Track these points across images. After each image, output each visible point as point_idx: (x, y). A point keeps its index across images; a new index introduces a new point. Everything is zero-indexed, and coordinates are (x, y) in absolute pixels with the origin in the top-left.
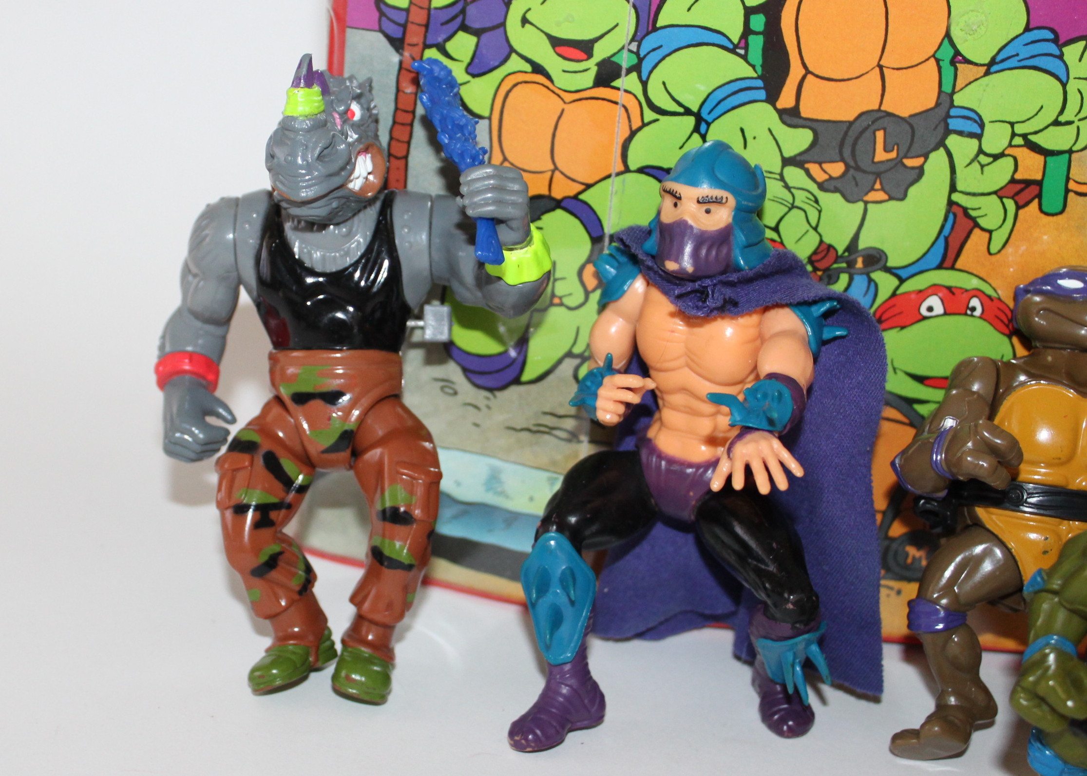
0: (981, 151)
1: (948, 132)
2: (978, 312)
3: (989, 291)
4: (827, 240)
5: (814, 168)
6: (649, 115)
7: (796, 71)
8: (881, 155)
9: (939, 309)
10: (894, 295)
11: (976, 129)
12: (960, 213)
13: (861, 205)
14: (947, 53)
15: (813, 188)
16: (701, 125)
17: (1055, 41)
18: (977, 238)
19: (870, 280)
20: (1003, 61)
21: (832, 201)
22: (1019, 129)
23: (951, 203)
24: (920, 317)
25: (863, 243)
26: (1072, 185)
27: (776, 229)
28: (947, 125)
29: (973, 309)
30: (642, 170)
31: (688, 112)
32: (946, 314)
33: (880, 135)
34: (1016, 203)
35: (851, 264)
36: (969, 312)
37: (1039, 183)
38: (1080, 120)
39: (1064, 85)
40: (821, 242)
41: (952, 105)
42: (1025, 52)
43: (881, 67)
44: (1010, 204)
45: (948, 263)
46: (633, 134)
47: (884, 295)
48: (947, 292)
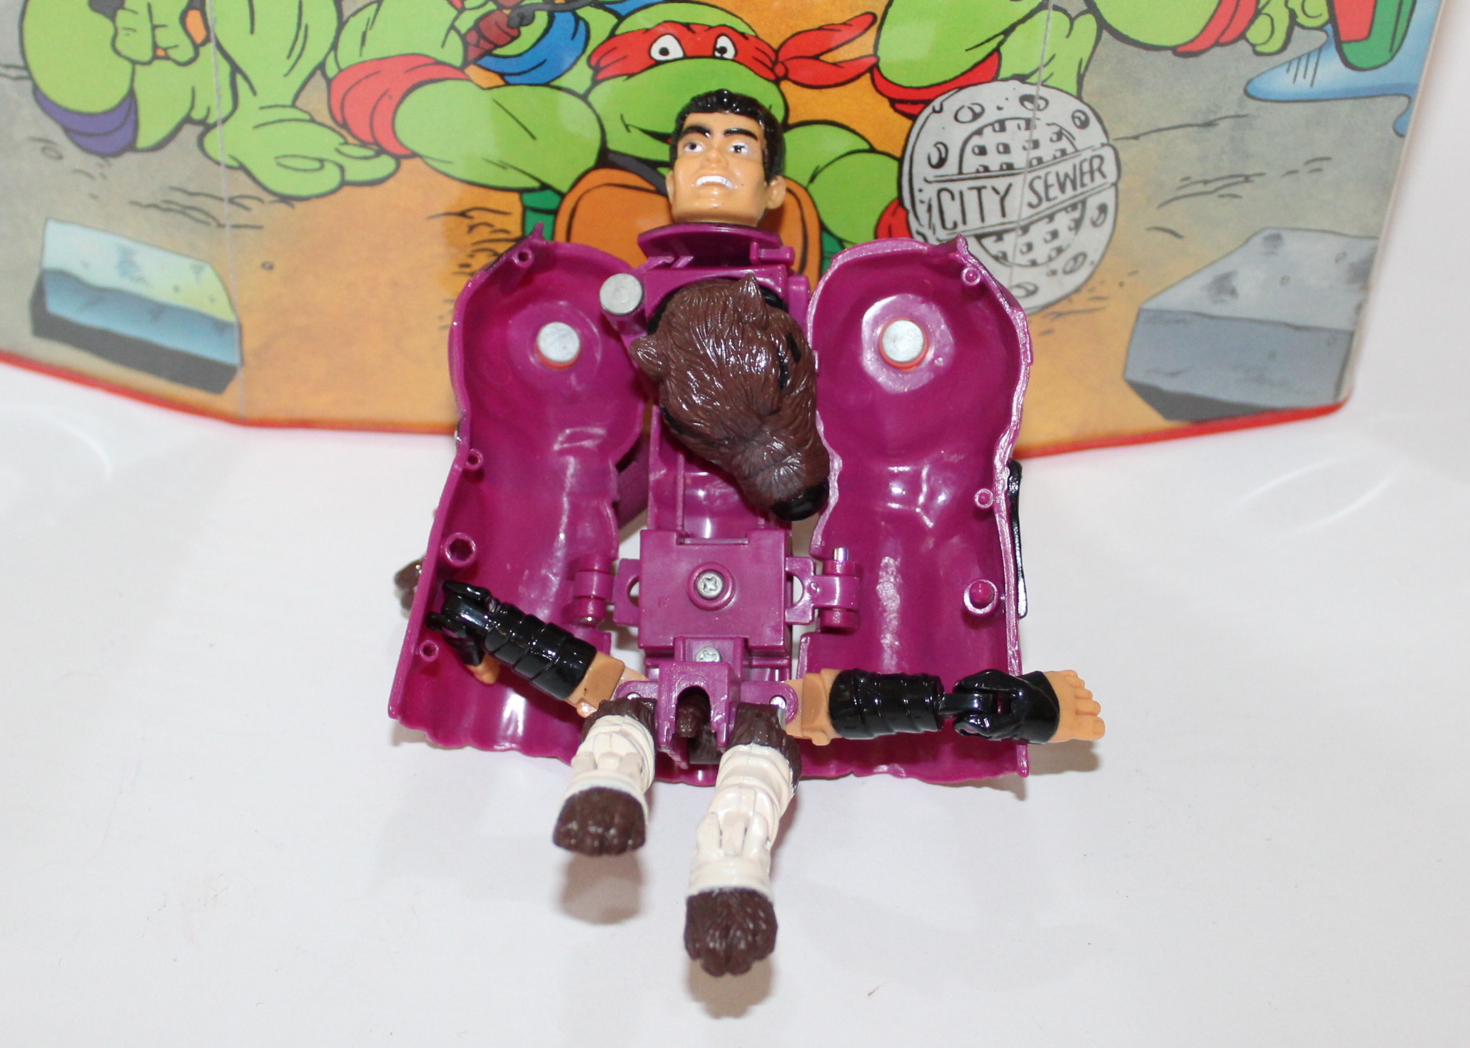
2: (730, 54)
3: (742, 28)
9: (676, 51)
10: (612, 35)
19: (578, 19)
24: (652, 62)
29: (723, 50)
36: (717, 54)
47: (598, 35)
48: (685, 30)
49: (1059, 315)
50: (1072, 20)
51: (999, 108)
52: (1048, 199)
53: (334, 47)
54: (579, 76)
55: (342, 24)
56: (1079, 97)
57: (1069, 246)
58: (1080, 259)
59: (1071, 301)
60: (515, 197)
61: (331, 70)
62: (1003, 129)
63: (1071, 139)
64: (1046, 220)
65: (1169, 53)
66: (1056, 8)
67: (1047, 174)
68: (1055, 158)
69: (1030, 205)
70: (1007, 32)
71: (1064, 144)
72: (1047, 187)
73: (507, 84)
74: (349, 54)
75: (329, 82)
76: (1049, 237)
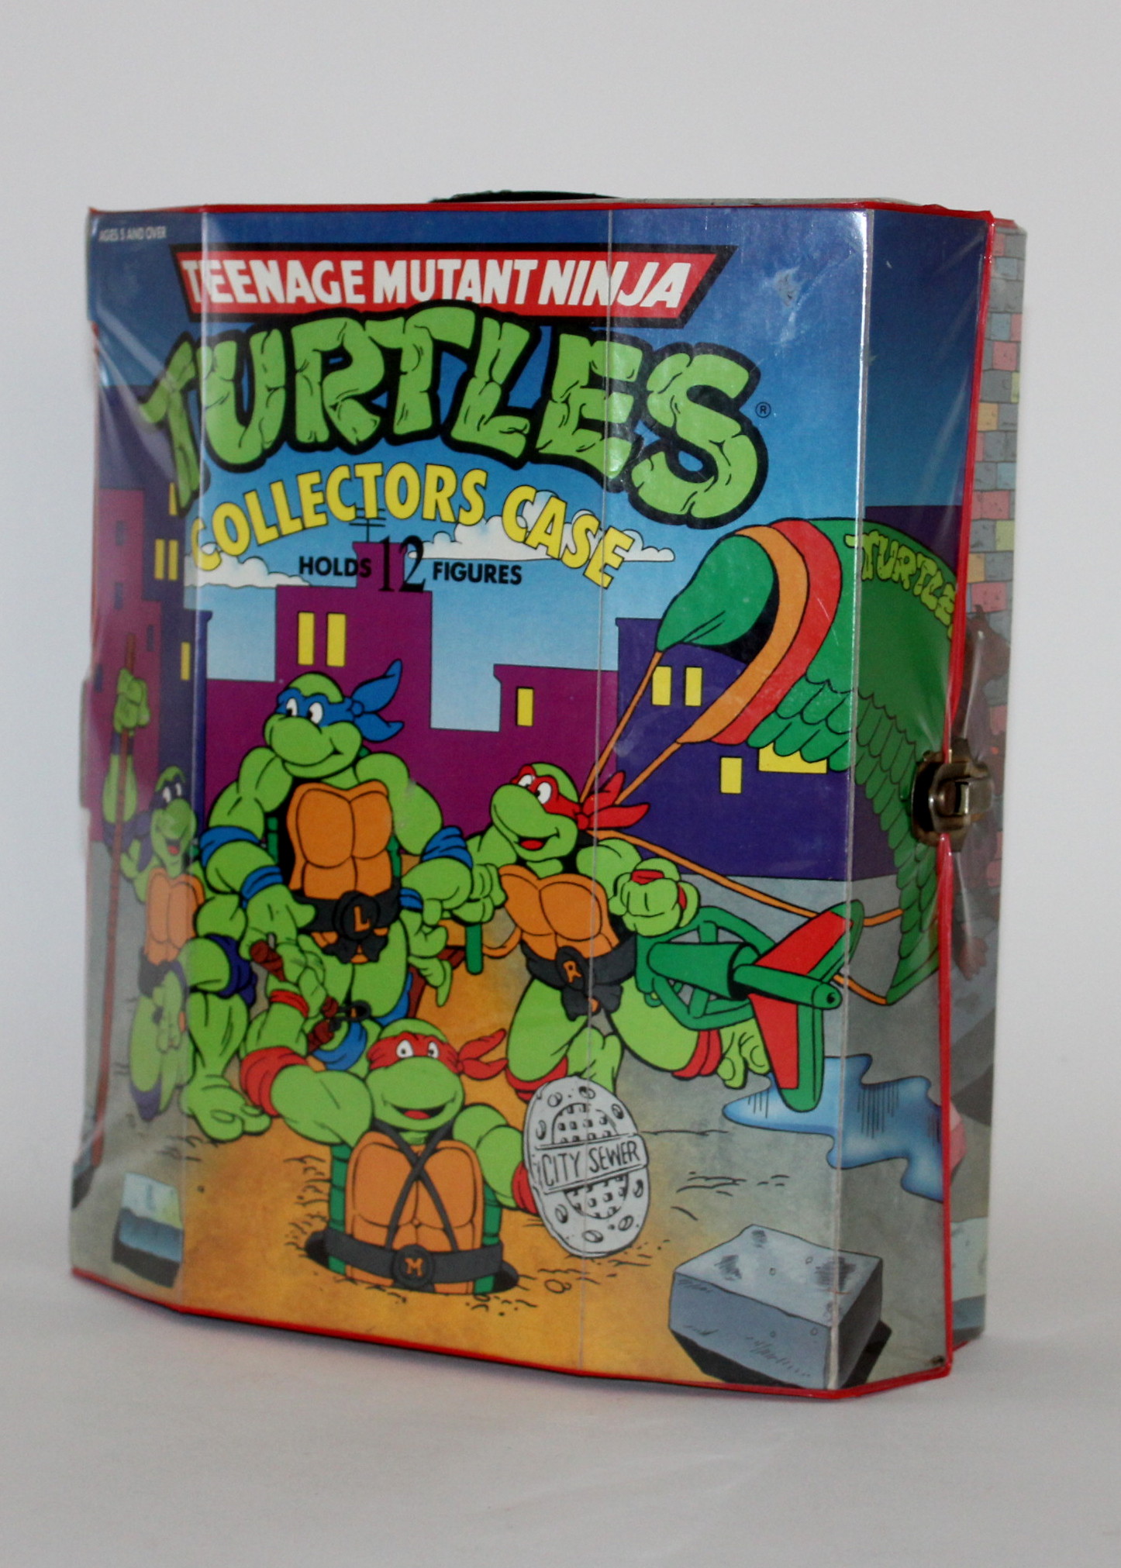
0: (423, 923)
1: (401, 908)
2: (436, 1055)
3: (441, 1037)
4: (332, 994)
5: (317, 935)
6: (209, 894)
7: (300, 862)
8: (360, 927)
9: (409, 1052)
10: (379, 1040)
11: (416, 905)
12: (415, 972)
13: (349, 967)
14: (394, 847)
15: (318, 951)
16: (243, 903)
17: (461, 836)
18: (428, 993)
19: (363, 1028)
20: (431, 851)
21: (331, 962)
22: (448, 905)
23: (409, 966)
24: (398, 1059)
25: (355, 998)
26: (486, 951)
27: (297, 985)
28: (399, 903)
29: (432, 1052)
30: (211, 937)
31: (233, 892)
32: (415, 1056)
33: (357, 910)
34: (451, 964)
35: (349, 1013)
36: (430, 1055)
37: (463, 949)
38: (485, 897)
39: (471, 869)
40: (328, 996)
41: (401, 887)
42: (444, 844)
43: (353, 858)
44: (447, 965)
45: (411, 1014)
46: (199, 908)
47: (372, 1039)
48: (413, 1037)
49: (620, 1263)
50: (604, 1037)
51: (570, 1096)
52: (605, 1169)
53: (245, 1039)
54: (361, 1067)
55: (250, 1023)
56: (614, 1094)
57: (620, 1208)
58: (629, 1220)
59: (626, 1253)
60: (327, 1149)
61: (243, 1054)
62: (572, 1112)
63: (613, 1125)
64: (603, 1184)
65: (669, 1075)
66: (593, 1027)
67: (601, 1148)
68: (604, 1137)
69: (592, 1169)
70: (570, 1042)
71: (608, 1127)
72: (602, 1158)
73: (327, 1070)
74: (252, 1046)
75: (241, 1061)
76: (606, 1198)
